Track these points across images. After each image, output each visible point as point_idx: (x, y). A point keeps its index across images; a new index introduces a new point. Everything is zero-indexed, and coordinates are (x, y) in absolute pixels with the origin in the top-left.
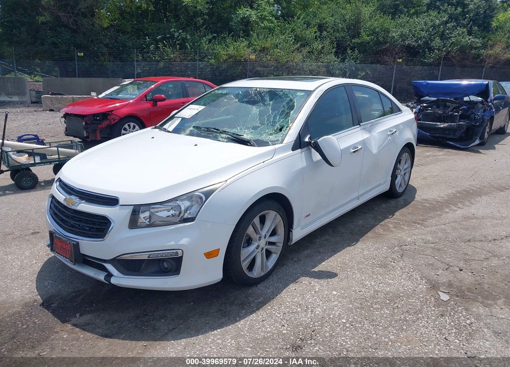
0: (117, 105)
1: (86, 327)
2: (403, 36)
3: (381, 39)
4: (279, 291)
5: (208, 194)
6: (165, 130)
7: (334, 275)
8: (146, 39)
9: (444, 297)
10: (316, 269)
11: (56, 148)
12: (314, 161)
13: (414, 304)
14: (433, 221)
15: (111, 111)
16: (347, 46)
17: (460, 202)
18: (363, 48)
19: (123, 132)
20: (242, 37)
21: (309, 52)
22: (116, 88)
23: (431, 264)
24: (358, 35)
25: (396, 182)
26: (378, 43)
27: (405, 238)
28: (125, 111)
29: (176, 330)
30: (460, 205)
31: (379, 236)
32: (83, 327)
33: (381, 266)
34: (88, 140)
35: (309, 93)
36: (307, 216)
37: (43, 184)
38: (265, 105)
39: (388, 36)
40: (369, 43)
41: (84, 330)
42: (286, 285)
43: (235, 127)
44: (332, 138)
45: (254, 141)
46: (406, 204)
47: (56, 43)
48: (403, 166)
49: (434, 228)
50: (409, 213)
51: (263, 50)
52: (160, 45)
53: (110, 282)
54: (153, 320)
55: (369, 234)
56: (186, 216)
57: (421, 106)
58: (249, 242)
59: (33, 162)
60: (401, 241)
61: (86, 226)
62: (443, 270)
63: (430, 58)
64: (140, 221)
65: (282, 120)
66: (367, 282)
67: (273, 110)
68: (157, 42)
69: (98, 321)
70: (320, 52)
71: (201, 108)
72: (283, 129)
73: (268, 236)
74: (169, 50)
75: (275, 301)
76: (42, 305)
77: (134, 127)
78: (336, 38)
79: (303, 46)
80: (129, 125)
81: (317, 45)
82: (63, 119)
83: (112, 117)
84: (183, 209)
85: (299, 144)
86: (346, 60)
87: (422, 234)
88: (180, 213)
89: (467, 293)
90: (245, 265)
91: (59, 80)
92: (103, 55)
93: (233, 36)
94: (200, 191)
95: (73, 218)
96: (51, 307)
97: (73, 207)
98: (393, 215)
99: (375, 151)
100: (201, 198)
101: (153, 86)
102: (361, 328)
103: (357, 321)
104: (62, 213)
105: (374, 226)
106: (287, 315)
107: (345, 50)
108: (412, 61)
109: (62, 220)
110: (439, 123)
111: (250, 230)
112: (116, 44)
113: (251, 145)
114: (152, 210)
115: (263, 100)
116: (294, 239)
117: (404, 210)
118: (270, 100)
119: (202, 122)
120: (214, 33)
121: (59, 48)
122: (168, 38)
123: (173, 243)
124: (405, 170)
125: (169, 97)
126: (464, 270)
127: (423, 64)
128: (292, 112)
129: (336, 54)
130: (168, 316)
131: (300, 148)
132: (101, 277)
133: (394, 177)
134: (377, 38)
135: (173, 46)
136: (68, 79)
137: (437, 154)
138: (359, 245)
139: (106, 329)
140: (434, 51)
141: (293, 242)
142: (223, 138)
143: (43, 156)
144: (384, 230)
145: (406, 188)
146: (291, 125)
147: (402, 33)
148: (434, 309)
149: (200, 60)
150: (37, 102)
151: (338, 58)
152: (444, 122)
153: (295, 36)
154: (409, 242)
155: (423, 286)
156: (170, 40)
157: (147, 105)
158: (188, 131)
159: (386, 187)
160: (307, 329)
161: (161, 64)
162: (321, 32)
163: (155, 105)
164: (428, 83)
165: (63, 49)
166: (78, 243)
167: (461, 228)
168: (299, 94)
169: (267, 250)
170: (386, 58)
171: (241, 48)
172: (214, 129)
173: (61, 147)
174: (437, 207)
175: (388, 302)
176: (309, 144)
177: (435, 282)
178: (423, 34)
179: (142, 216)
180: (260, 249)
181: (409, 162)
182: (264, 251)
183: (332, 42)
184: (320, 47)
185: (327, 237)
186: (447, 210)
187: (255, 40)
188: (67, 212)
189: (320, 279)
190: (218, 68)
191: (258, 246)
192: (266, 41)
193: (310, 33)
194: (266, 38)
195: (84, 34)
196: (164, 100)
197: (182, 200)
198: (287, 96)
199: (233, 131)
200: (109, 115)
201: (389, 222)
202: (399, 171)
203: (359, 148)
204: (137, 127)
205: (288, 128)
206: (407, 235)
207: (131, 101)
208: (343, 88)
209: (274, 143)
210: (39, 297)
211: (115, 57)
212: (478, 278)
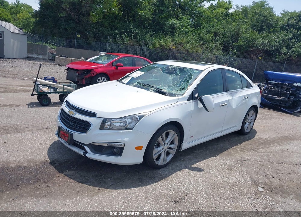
0: (96, 66)
1: (71, 177)
2: (264, 44)
3: (250, 45)
4: (171, 174)
5: (141, 117)
6: (122, 83)
7: (202, 170)
8: (115, 31)
9: (261, 190)
10: (193, 166)
11: (63, 86)
12: (199, 108)
13: (243, 191)
14: (263, 150)
15: (93, 69)
16: (230, 47)
17: (281, 142)
18: (239, 48)
19: (98, 81)
20: (170, 35)
21: (207, 48)
22: (97, 57)
23: (257, 172)
24: (237, 41)
25: (245, 126)
26: (249, 47)
27: (245, 156)
28: (100, 70)
29: (116, 185)
30: (281, 144)
31: (231, 153)
32: (70, 177)
33: (228, 169)
34: (78, 83)
35: (201, 71)
36: (191, 137)
37: (53, 104)
38: (176, 75)
39: (254, 43)
40: (243, 46)
41: (70, 178)
42: (176, 172)
43: (159, 85)
44: (210, 97)
45: (168, 93)
46: (249, 139)
47: (67, 29)
48: (250, 118)
49: (262, 154)
50: (250, 144)
51: (181, 44)
52: (123, 35)
53: (86, 156)
54: (104, 179)
55: (225, 152)
56: (128, 127)
57: (267, 86)
58: (159, 145)
59: (50, 92)
60: (242, 158)
61: (78, 126)
62: (263, 176)
63: (279, 58)
64: (105, 126)
65: (184, 84)
66: (220, 176)
67: (180, 78)
68: (121, 33)
69: (77, 175)
70: (214, 48)
71: (142, 73)
72: (184, 89)
73: (169, 144)
74: (128, 39)
75: (168, 178)
76: (50, 163)
77: (104, 79)
78: (224, 41)
79: (204, 44)
80: (101, 78)
81: (212, 44)
82: (66, 71)
83: (93, 73)
84: (128, 123)
85: (191, 97)
86: (228, 54)
87: (255, 156)
88: (126, 125)
89: (274, 189)
90: (155, 157)
91: (65, 49)
92: (91, 37)
93: (164, 34)
94: (137, 115)
95: (72, 121)
96: (55, 165)
97: (73, 116)
98: (241, 144)
99: (234, 107)
100: (137, 119)
101: (117, 58)
102: (212, 198)
103: (210, 194)
104: (67, 118)
105: (229, 148)
106: (174, 186)
107: (229, 48)
108: (267, 59)
109: (66, 122)
110: (277, 97)
111: (160, 139)
112: (98, 32)
113: (166, 95)
114: (112, 122)
115: (176, 72)
116: (182, 148)
117: (248, 142)
118: (179, 73)
119: (142, 80)
120: (154, 31)
121: (67, 31)
122: (128, 32)
123: (120, 139)
124: (251, 120)
125: (125, 65)
126: (275, 178)
127: (274, 62)
128: (190, 80)
129: (223, 50)
130: (112, 177)
131: (192, 100)
132: (81, 152)
133: (244, 123)
134: (248, 44)
135: (130, 36)
136: (70, 49)
137: (274, 114)
138: (218, 157)
139: (80, 179)
140: (281, 55)
141: (182, 150)
142: (152, 90)
143: (55, 89)
144: (234, 151)
145: (250, 130)
146: (188, 87)
147: (263, 42)
148: (254, 194)
149: (144, 46)
150: (52, 60)
151: (223, 53)
152: (280, 96)
153: (200, 38)
154: (246, 159)
155: (250, 183)
156: (129, 33)
157: (113, 68)
158: (134, 85)
159: (238, 128)
160: (183, 194)
161: (122, 46)
162: (216, 37)
163: (117, 69)
164: (273, 73)
165: (70, 32)
166: (72, 134)
167: (278, 156)
168: (195, 71)
169: (167, 151)
170: (252, 56)
171: (168, 42)
172: (148, 85)
173: (65, 85)
174: (267, 143)
175: (229, 187)
176: (197, 98)
177: (257, 181)
178: (276, 44)
179: (107, 124)
180: (164, 150)
181: (254, 116)
182: (166, 151)
183: (221, 43)
184: (214, 45)
185: (202, 151)
186: (272, 145)
187: (177, 38)
188: (69, 118)
189: (194, 171)
190: (153, 51)
191: (163, 148)
192: (183, 39)
193: (209, 37)
194: (183, 37)
195: (82, 25)
196: (122, 66)
197: (128, 118)
198: (189, 71)
199: (158, 87)
200: (91, 71)
201: (238, 147)
202: (248, 120)
203: (225, 104)
204: (105, 80)
205: (187, 89)
206: (246, 155)
207: (104, 65)
208: (220, 71)
209: (178, 95)
210: (49, 159)
211: (97, 39)
212: (282, 183)
